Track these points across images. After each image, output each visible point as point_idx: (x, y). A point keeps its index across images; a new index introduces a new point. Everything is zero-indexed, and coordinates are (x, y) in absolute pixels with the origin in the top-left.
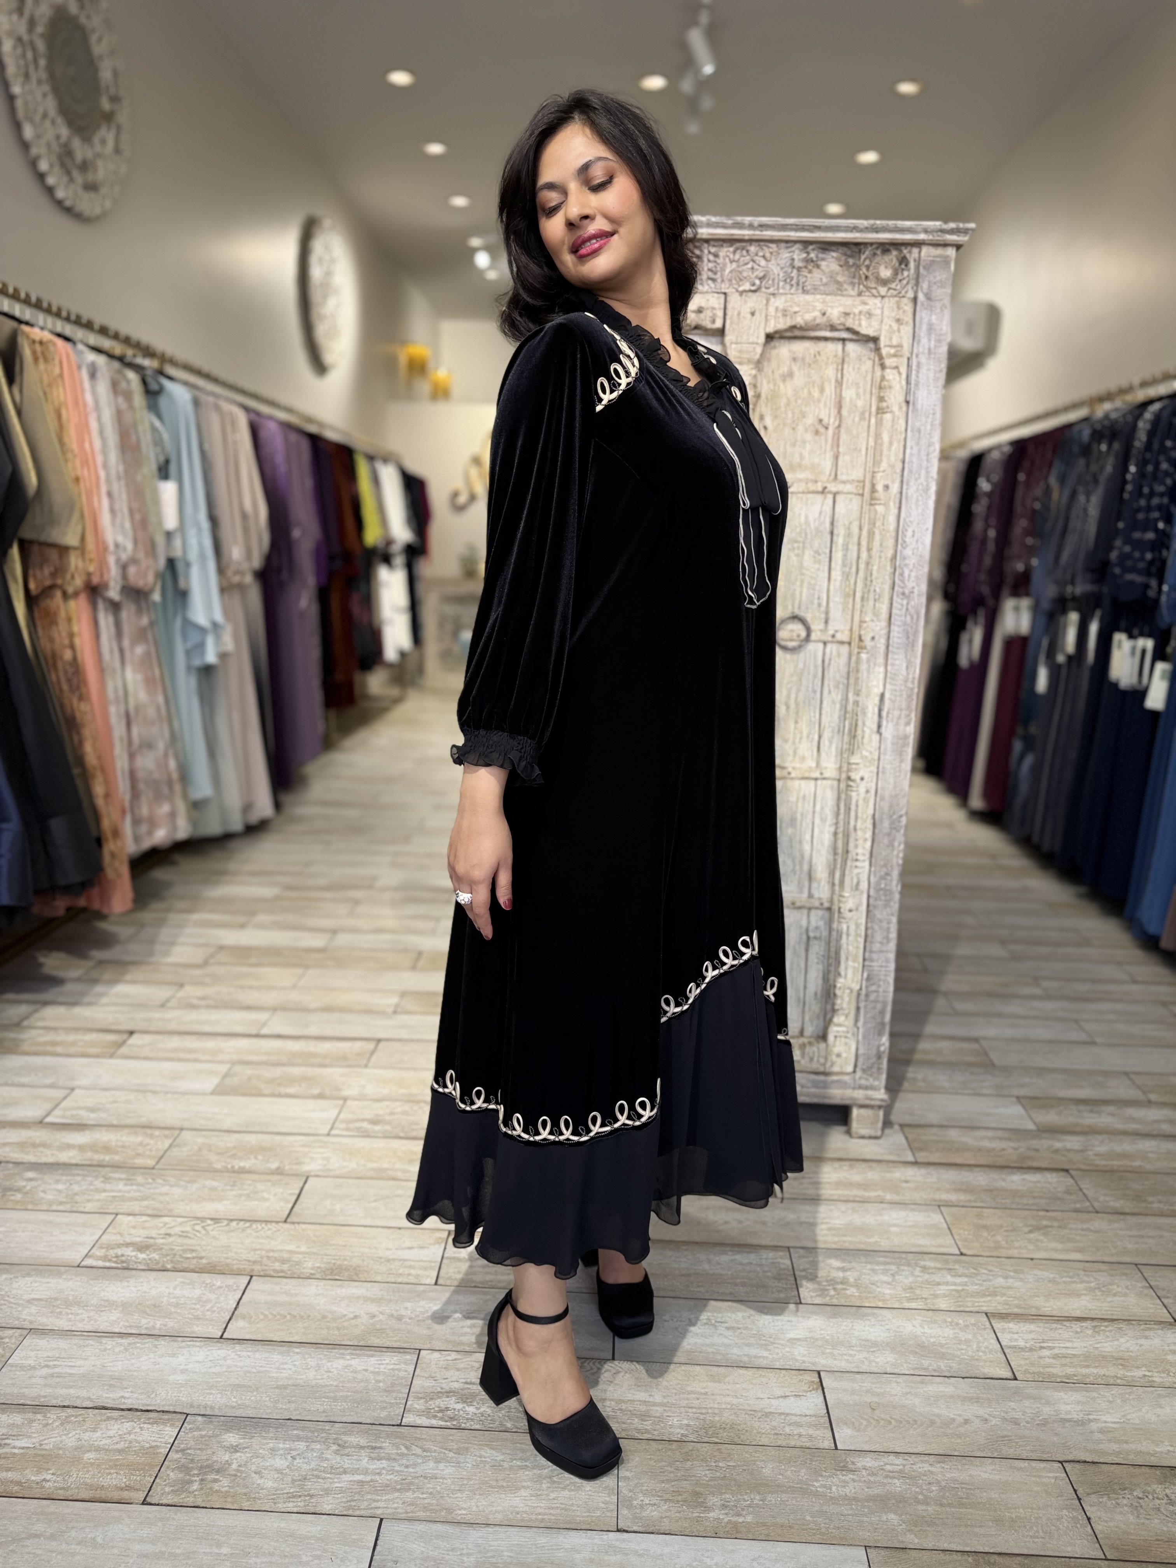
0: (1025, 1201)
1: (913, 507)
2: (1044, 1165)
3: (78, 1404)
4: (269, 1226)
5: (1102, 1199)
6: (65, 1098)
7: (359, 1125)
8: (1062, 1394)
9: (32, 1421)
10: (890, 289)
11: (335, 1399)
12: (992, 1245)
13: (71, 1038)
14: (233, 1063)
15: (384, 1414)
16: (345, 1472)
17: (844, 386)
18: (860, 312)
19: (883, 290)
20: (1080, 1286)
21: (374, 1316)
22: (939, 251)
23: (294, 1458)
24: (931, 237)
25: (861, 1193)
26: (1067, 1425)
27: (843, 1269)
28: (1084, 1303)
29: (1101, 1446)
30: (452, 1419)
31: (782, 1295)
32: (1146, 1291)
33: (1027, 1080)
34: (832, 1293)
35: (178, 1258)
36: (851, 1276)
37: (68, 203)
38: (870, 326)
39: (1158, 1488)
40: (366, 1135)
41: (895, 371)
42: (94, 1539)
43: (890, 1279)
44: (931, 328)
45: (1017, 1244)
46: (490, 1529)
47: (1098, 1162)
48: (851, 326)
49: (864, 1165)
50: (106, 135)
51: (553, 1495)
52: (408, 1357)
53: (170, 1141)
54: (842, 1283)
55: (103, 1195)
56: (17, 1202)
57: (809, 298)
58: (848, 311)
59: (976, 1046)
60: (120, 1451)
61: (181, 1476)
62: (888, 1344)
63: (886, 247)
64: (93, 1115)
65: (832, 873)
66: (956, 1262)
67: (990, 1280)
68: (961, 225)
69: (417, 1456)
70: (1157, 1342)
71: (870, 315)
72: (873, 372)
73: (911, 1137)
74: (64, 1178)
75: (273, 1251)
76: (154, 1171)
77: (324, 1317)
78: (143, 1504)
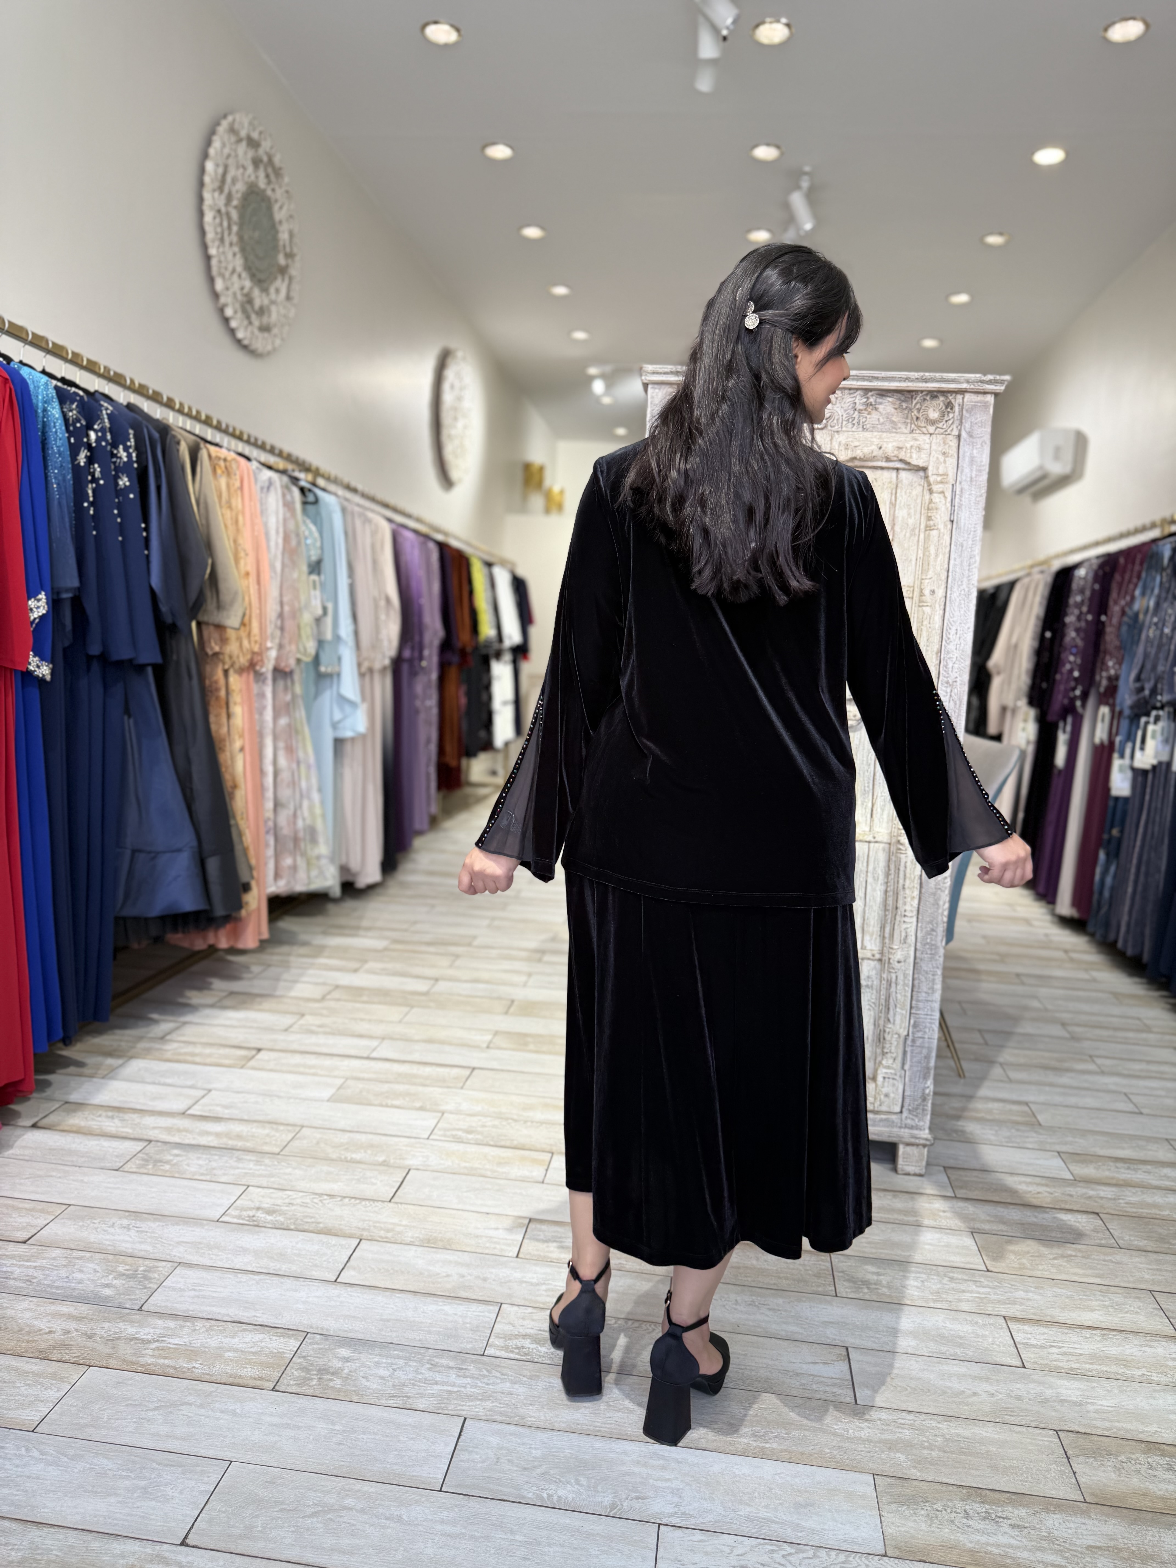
0: (1053, 1234)
1: (956, 609)
2: (1075, 1208)
3: (219, 1317)
4: (376, 1203)
5: (1127, 1238)
6: (203, 1097)
7: (454, 1133)
8: (1065, 1382)
9: (182, 1327)
10: (937, 427)
11: (429, 1332)
12: (1017, 1266)
13: (208, 1051)
14: (347, 1079)
15: (469, 1346)
16: (436, 1383)
17: (897, 507)
18: (911, 447)
19: (931, 429)
20: (1095, 1303)
21: (463, 1276)
22: (980, 398)
23: (394, 1370)
24: (972, 387)
25: (901, 1217)
26: (1066, 1404)
27: (878, 1274)
28: (1097, 1316)
29: (1094, 1422)
30: (526, 1354)
31: (820, 1289)
32: (1156, 1312)
33: (1070, 1139)
34: (866, 1290)
35: (299, 1222)
36: (884, 1280)
37: (246, 342)
38: (919, 457)
39: (1142, 1457)
40: (460, 1141)
41: (941, 496)
42: (234, 1410)
43: (919, 1284)
44: (972, 460)
45: (1040, 1267)
46: (555, 1433)
47: (1129, 1209)
48: (903, 458)
49: (907, 1196)
50: (281, 284)
51: (608, 1415)
52: (491, 1308)
53: (293, 1135)
54: (875, 1284)
55: (237, 1171)
56: (167, 1171)
57: (867, 434)
58: (901, 445)
59: (1026, 1108)
60: (254, 1353)
61: (303, 1374)
62: (911, 1333)
63: (934, 394)
64: (227, 1111)
65: (883, 928)
66: (982, 1276)
67: (1011, 1292)
68: (998, 377)
69: (496, 1377)
70: (1160, 1351)
71: (919, 449)
72: (923, 496)
73: (953, 1178)
74: (204, 1156)
75: (379, 1222)
76: (279, 1157)
77: (421, 1274)
78: (273, 1390)
